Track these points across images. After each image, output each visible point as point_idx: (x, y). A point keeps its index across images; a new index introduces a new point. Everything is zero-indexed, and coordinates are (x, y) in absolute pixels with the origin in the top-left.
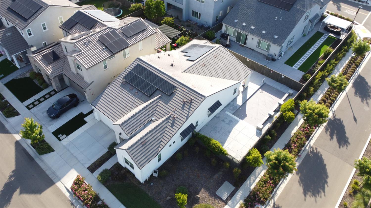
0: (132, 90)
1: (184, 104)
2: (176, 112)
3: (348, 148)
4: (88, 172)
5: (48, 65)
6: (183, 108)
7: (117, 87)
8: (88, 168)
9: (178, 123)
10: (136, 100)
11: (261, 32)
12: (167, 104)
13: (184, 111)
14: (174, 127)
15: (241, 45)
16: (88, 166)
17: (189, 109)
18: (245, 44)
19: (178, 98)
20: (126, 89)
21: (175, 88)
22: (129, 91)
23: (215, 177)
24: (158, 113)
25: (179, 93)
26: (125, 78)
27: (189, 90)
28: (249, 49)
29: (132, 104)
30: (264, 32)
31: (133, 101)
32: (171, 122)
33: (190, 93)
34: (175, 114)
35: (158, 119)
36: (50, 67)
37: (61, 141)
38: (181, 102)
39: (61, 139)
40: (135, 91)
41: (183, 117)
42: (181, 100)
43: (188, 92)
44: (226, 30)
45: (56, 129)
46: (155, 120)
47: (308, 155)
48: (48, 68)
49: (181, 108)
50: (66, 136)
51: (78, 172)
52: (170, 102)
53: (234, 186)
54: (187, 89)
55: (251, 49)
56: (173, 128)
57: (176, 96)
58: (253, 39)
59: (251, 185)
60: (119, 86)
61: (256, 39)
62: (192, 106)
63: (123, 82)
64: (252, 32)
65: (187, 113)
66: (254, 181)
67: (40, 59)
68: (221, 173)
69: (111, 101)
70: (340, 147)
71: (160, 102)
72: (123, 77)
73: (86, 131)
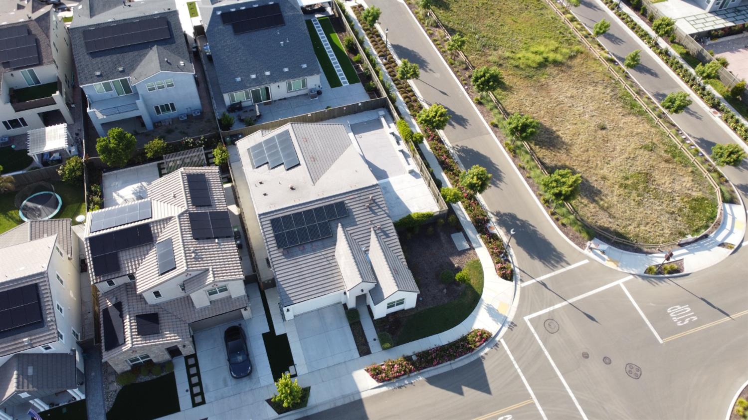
0: (304, 248)
1: (370, 208)
2: (373, 222)
3: (470, 123)
4: (366, 358)
5: (162, 336)
6: (375, 213)
7: (285, 264)
8: (361, 356)
9: (389, 228)
10: (323, 253)
11: (283, 72)
12: (357, 225)
13: (379, 214)
14: (390, 235)
15: (265, 104)
16: (357, 354)
17: (381, 208)
18: (268, 98)
19: (357, 209)
20: (297, 255)
21: (342, 203)
22: (303, 253)
23: (443, 241)
24: (361, 240)
25: (352, 204)
26: (279, 247)
27: (356, 193)
28: (280, 101)
29: (325, 260)
30: (286, 70)
31: (322, 257)
32: (382, 234)
33: (362, 194)
34: (376, 225)
35: (368, 245)
36: (166, 334)
37: (298, 375)
38: (365, 210)
39: (295, 373)
40: (308, 247)
41: (385, 219)
42: (363, 208)
43: (359, 195)
44: (233, 98)
45: (271, 375)
46: (367, 249)
47: (460, 156)
48: (167, 337)
49: (373, 215)
50: (293, 366)
51: (360, 368)
52: (357, 220)
53: (459, 232)
54: (353, 193)
55: (281, 100)
56: (390, 237)
57: (353, 210)
58: (278, 86)
59: (465, 218)
60: (286, 260)
61: (283, 85)
62: (379, 203)
63: (283, 252)
64: (273, 79)
65: (383, 212)
66: (463, 213)
67: (141, 341)
68: (442, 234)
69: (301, 281)
70: (465, 128)
71: (348, 229)
72: (276, 248)
73: (301, 339)
